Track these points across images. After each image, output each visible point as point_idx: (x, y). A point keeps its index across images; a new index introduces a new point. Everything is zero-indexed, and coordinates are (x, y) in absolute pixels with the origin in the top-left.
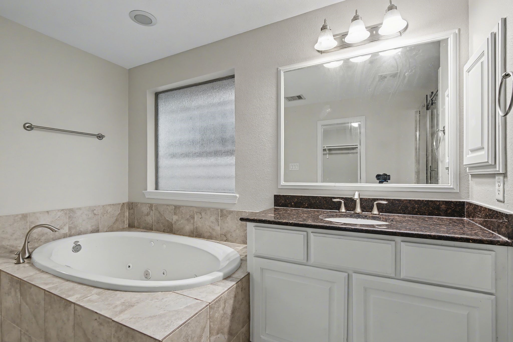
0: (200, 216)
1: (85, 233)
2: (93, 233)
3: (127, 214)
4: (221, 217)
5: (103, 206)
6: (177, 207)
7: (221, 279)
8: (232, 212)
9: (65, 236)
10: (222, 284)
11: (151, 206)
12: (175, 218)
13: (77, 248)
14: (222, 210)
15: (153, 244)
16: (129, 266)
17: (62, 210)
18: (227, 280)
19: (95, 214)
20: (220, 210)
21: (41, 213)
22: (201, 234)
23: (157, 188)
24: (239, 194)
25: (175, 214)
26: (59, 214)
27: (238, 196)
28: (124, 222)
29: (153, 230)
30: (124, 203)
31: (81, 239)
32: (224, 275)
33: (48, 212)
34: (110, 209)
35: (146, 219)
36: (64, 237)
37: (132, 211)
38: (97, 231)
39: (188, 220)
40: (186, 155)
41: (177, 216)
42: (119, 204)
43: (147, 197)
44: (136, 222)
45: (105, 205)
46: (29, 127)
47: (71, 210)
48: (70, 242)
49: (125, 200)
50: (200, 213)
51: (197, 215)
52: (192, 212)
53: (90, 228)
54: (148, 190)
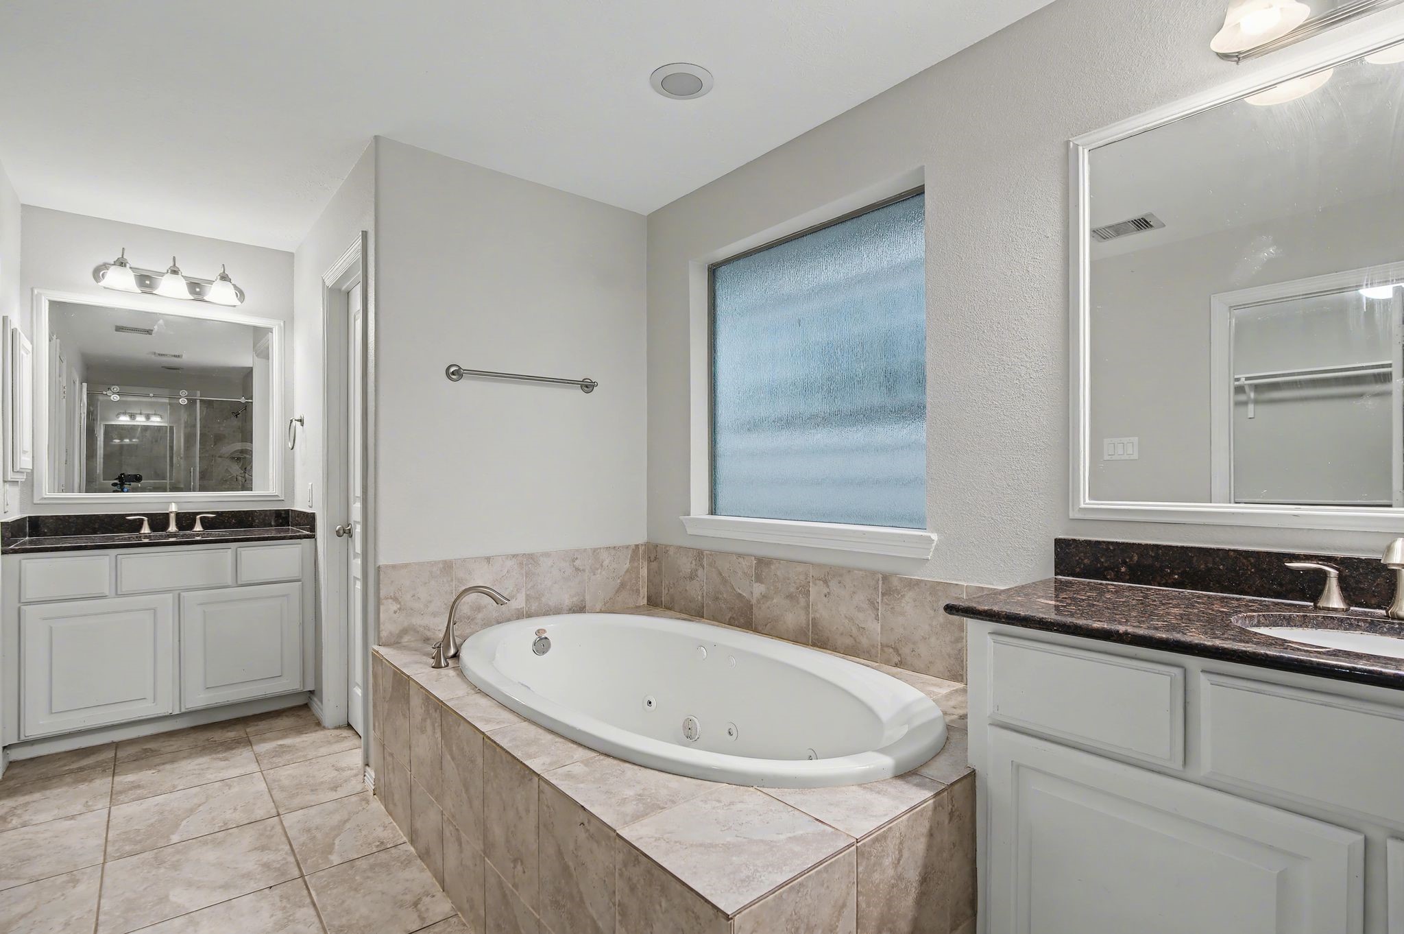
0: (826, 591)
1: (557, 611)
2: (574, 612)
3: (644, 572)
4: (883, 594)
5: (595, 550)
6: (763, 563)
7: (889, 775)
8: (918, 582)
9: (520, 615)
10: (891, 790)
11: (699, 554)
12: (759, 589)
13: (542, 645)
14: (886, 578)
15: (705, 654)
16: (650, 703)
17: (514, 556)
18: (907, 782)
19: (577, 569)
20: (880, 576)
21: (476, 559)
22: (828, 638)
23: (713, 511)
24: (937, 531)
25: (759, 579)
26: (509, 563)
27: (934, 537)
28: (638, 591)
29: (703, 617)
30: (637, 546)
31: (551, 625)
32: (897, 766)
33: (488, 559)
34: (606, 559)
35: (687, 588)
36: (518, 618)
37: (654, 565)
38: (580, 609)
39: (790, 597)
40: (788, 423)
41: (763, 585)
42: (627, 547)
43: (690, 531)
44: (664, 592)
45: (598, 549)
46: (455, 373)
47: (531, 558)
48: (526, 630)
49: (640, 537)
50: (826, 582)
51: (816, 585)
52: (802, 577)
53: (567, 601)
54: (692, 516)
